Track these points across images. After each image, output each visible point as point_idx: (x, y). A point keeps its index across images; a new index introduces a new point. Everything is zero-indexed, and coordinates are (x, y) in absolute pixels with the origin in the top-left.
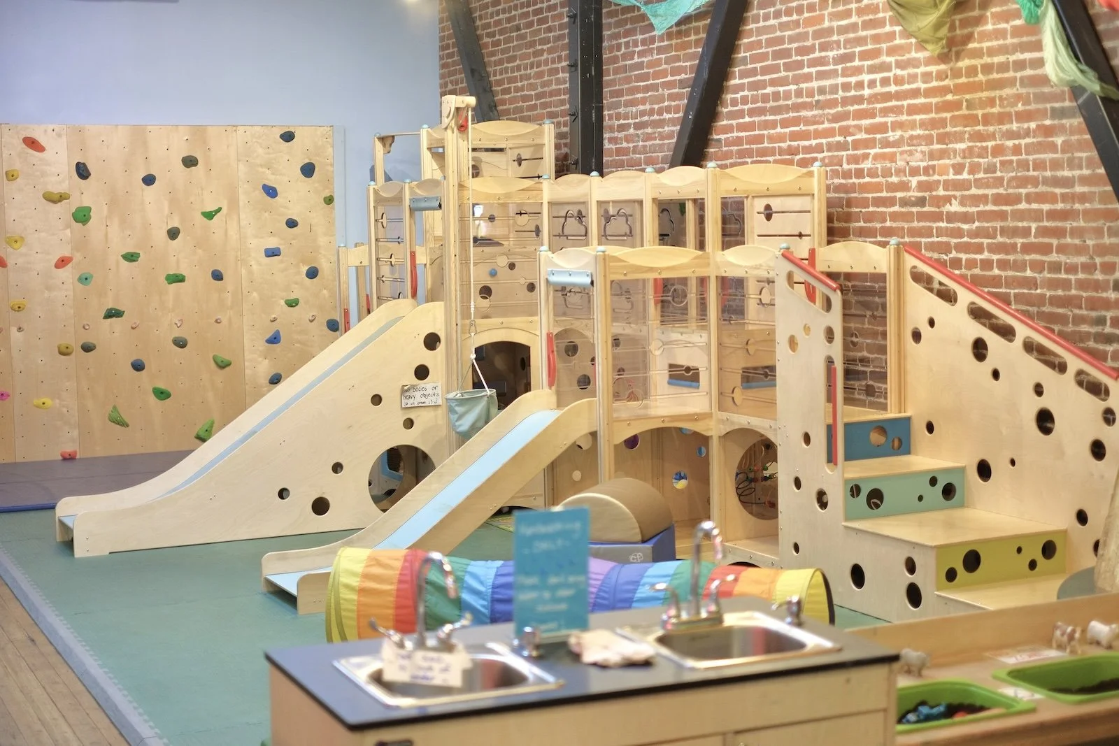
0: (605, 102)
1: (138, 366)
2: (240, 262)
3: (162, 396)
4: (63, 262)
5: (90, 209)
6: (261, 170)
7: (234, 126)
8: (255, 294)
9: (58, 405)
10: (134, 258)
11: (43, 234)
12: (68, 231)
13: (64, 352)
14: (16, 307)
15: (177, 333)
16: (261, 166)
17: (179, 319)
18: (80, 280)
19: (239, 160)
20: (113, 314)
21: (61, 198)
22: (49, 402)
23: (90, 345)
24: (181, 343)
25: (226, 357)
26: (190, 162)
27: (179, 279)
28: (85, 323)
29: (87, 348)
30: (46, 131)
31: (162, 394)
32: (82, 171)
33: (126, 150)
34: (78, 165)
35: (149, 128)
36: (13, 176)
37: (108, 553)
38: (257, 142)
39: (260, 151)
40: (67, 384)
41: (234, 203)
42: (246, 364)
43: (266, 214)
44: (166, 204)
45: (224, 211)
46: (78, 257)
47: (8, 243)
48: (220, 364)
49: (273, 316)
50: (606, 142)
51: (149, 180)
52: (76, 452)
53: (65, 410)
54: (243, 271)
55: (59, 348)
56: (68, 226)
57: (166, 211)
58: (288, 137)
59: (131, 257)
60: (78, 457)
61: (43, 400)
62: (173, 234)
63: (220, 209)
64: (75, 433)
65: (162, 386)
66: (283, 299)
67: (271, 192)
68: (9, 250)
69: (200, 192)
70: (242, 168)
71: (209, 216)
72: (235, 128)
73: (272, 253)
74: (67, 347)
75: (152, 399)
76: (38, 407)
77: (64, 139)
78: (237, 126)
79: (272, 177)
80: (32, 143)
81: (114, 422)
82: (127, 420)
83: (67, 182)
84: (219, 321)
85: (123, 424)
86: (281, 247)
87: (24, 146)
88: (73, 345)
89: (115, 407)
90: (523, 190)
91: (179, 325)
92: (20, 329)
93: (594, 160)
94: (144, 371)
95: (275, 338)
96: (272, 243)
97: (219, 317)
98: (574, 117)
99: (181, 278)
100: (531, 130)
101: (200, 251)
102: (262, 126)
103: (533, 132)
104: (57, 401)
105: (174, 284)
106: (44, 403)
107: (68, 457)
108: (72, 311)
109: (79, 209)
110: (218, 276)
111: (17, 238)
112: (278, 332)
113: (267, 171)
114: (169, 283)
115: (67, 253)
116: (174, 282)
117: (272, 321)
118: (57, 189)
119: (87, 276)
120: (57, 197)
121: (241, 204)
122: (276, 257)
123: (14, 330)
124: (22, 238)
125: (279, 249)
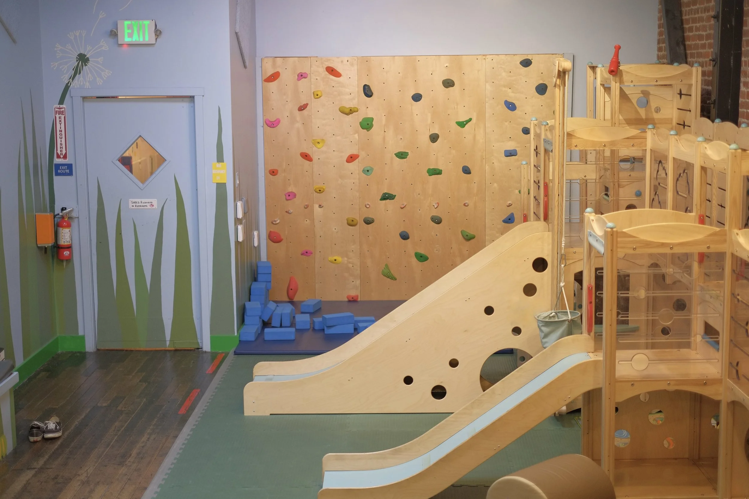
0: (743, 49)
1: (405, 236)
2: (484, 160)
3: (422, 258)
4: (352, 158)
5: (372, 119)
6: (504, 89)
7: (484, 55)
8: (495, 185)
9: (346, 262)
10: (403, 156)
11: (339, 138)
12: (356, 136)
13: (352, 223)
14: (318, 190)
15: (435, 213)
16: (505, 86)
17: (436, 202)
18: (363, 171)
19: (486, 82)
20: (387, 197)
21: (351, 112)
22: (339, 259)
23: (370, 220)
24: (437, 221)
25: (471, 231)
26: (448, 84)
27: (436, 172)
28: (367, 203)
29: (368, 222)
30: (342, 62)
31: (421, 258)
32: (368, 92)
33: (401, 75)
34: (365, 86)
35: (419, 58)
36: (317, 95)
37: (269, 415)
38: (501, 67)
39: (504, 74)
40: (353, 247)
41: (481, 115)
42: (486, 237)
43: (507, 124)
44: (429, 115)
45: (474, 120)
46: (362, 154)
47: (313, 144)
48: (466, 237)
49: (509, 202)
50: (742, 85)
51: (417, 98)
52: (357, 296)
53: (351, 265)
54: (487, 167)
55: (347, 220)
56: (357, 132)
57: (429, 121)
58: (526, 63)
59: (402, 155)
60: (359, 299)
61: (335, 258)
62: (434, 138)
63: (470, 120)
64: (358, 282)
65: (422, 251)
66: (517, 189)
67: (511, 106)
68: (315, 149)
69: (456, 107)
70: (488, 87)
71: (462, 124)
72: (484, 57)
73: (510, 154)
74: (353, 221)
75: (414, 260)
76: (331, 262)
77: (356, 67)
78: (486, 55)
79: (512, 95)
80: (332, 71)
81: (385, 276)
82: (396, 275)
83: (357, 99)
84: (466, 205)
85: (394, 278)
86: (517, 149)
87: (327, 73)
88: (358, 218)
89: (387, 265)
90: (628, 138)
91: (436, 207)
92: (320, 206)
93: (730, 101)
94: (409, 239)
95: (510, 219)
96: (510, 146)
97: (467, 202)
98: (715, 62)
99: (438, 172)
100: (680, 72)
101: (454, 152)
102: (506, 55)
103: (683, 74)
104: (346, 259)
105: (433, 176)
106: (335, 260)
107: (352, 300)
108: (358, 194)
109: (365, 119)
110: (467, 171)
111: (319, 141)
112: (512, 214)
113: (509, 90)
114: (430, 175)
115: (355, 152)
116: (433, 175)
117: (508, 206)
118: (349, 104)
119: (368, 169)
120: (347, 111)
121: (487, 115)
122: (513, 157)
123: (316, 206)
124: (323, 140)
125: (516, 150)
